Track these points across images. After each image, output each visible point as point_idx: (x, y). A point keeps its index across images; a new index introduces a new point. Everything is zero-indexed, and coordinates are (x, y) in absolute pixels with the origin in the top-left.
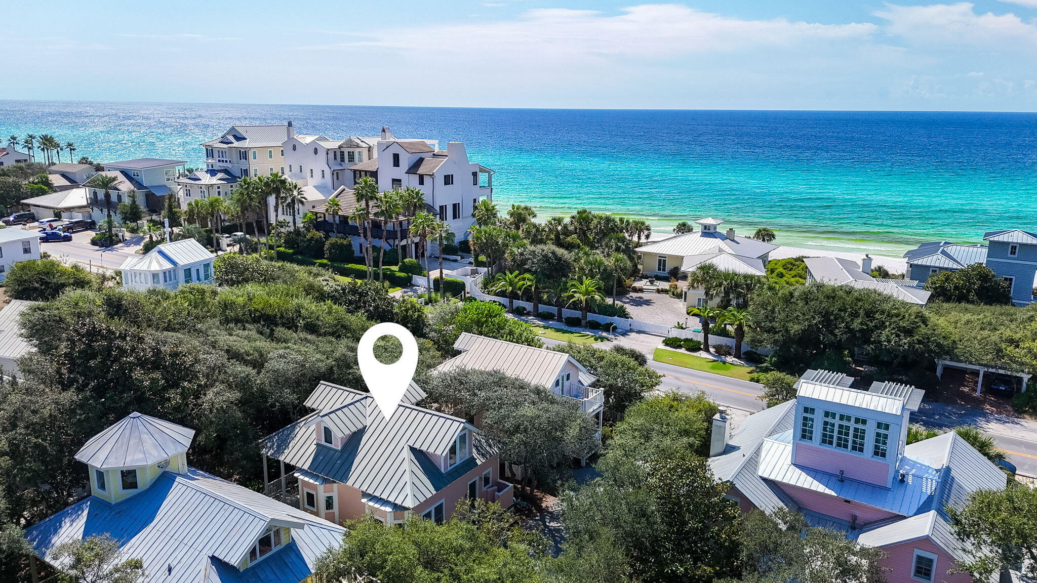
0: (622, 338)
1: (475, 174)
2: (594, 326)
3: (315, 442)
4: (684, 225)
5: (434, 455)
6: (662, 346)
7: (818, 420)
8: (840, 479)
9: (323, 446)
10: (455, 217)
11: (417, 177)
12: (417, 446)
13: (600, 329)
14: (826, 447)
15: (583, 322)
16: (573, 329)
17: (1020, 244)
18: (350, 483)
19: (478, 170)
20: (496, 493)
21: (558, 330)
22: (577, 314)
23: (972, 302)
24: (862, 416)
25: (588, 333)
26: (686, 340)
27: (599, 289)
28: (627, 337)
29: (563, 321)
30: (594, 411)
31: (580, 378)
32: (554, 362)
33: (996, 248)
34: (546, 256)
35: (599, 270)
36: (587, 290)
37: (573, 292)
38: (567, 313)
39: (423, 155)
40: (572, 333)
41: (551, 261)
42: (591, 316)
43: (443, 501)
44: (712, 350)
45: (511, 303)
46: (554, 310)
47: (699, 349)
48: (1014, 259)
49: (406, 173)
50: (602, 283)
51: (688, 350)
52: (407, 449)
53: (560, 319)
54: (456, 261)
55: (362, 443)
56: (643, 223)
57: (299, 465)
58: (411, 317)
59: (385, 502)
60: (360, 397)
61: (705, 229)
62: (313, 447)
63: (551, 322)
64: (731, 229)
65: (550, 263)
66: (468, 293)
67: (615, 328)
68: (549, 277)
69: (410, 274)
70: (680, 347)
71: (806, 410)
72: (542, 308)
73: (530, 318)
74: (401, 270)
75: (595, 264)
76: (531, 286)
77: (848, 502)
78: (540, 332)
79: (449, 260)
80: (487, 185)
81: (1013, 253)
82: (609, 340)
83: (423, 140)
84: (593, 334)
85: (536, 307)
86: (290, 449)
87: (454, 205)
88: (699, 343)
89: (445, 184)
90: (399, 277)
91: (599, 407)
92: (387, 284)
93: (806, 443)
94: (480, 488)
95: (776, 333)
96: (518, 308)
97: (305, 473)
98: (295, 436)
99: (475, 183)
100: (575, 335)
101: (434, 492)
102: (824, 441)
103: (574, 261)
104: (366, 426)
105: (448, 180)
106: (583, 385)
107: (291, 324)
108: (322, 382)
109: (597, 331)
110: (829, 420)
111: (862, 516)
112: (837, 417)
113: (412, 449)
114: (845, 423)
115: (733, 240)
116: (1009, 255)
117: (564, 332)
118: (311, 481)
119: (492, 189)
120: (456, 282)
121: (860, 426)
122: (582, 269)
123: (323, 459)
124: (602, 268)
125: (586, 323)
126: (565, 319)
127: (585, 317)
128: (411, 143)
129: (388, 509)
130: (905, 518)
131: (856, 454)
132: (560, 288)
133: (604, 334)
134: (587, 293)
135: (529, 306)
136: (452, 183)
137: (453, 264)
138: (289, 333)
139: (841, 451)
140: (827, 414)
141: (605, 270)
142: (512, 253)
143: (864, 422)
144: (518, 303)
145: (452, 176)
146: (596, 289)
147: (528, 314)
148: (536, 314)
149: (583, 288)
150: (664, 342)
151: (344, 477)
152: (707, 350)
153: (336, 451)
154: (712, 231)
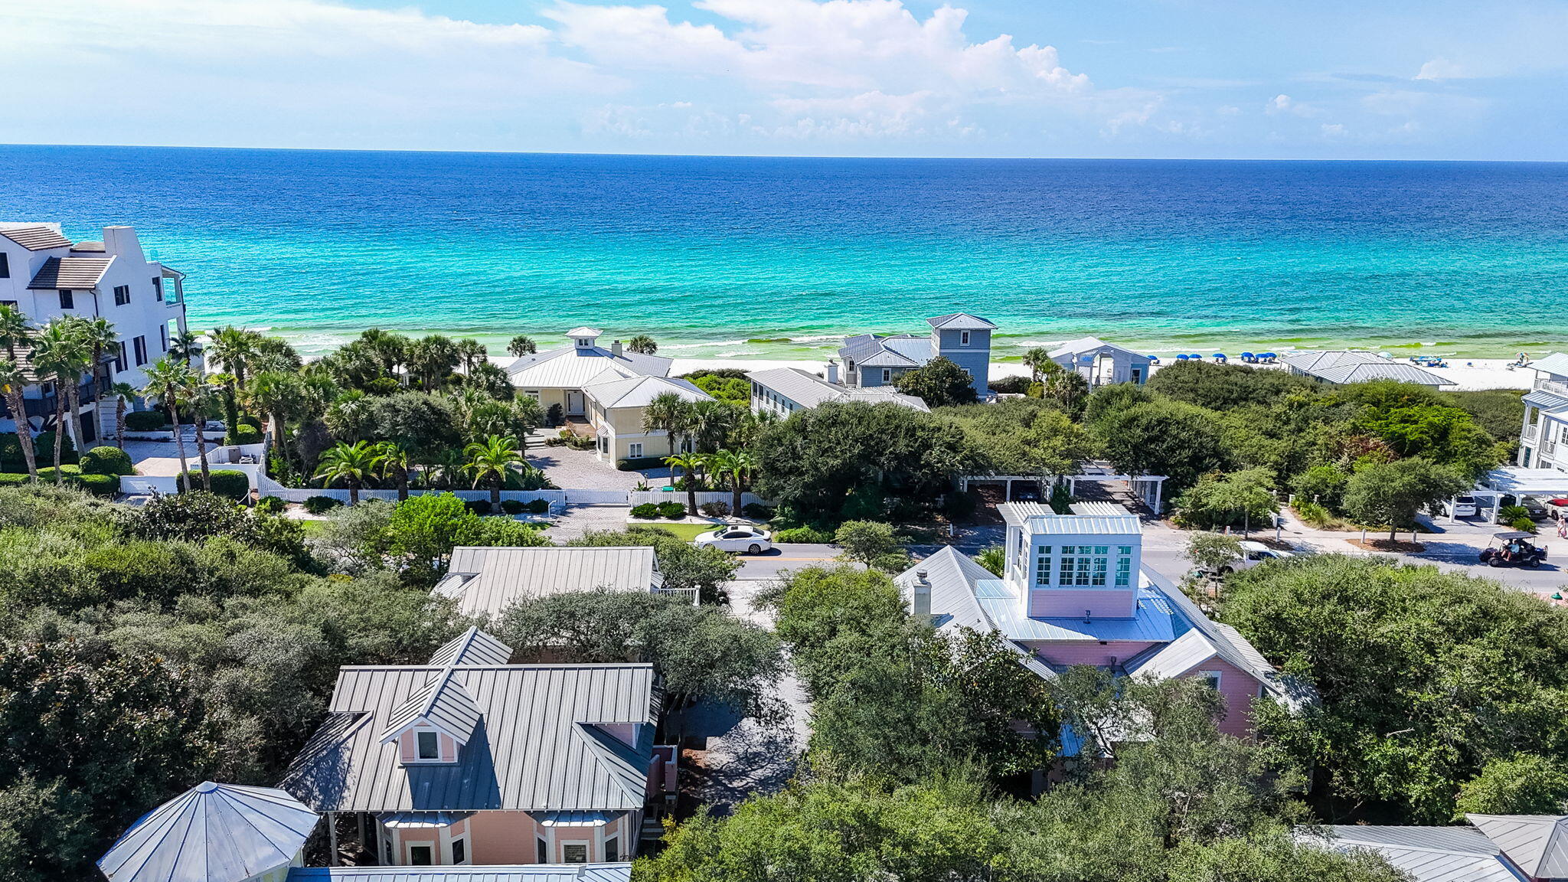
0: (566, 518)
1: (156, 281)
2: (516, 508)
3: (398, 763)
4: (522, 340)
5: (614, 725)
6: (632, 520)
7: (1056, 558)
8: (1085, 622)
9: (420, 766)
10: (139, 363)
11: (55, 296)
12: (593, 720)
13: (527, 511)
14: (1066, 588)
15: (495, 506)
17: (972, 330)
18: (509, 804)
19: (160, 275)
22: (486, 495)
23: (948, 403)
24: (1102, 543)
26: (663, 505)
28: (571, 516)
32: (636, 562)
33: (948, 337)
34: (416, 410)
36: (498, 455)
37: (479, 461)
39: (55, 254)
41: (427, 417)
42: (506, 495)
44: (700, 512)
45: (355, 495)
47: (682, 516)
48: (966, 348)
49: (29, 288)
51: (670, 518)
52: (578, 729)
54: (166, 440)
55: (492, 741)
56: (474, 344)
57: (391, 807)
59: (589, 814)
61: (581, 344)
62: (399, 774)
64: (617, 342)
69: (112, 475)
70: (657, 516)
71: (1041, 550)
76: (396, 462)
77: (1104, 643)
79: (149, 440)
80: (174, 300)
81: (965, 341)
82: (552, 525)
83: (43, 224)
84: (522, 522)
85: (403, 497)
86: (353, 789)
87: (136, 340)
88: (681, 506)
89: (118, 304)
90: (94, 484)
93: (1044, 588)
95: (802, 474)
97: (405, 816)
98: (349, 765)
99: (160, 299)
101: (645, 778)
102: (1062, 582)
104: (482, 715)
105: (121, 296)
108: (342, 667)
109: (522, 515)
110: (1068, 556)
111: (1120, 654)
112: (1077, 550)
113: (588, 728)
114: (1085, 556)
115: (621, 357)
116: (962, 344)
118: (427, 825)
119: (184, 306)
120: (230, 476)
121: (1101, 556)
123: (431, 787)
125: (499, 506)
127: (496, 498)
128: (24, 233)
129: (599, 823)
130: (1166, 644)
131: (1099, 588)
133: (538, 518)
134: (499, 459)
135: (390, 496)
136: (128, 301)
137: (163, 445)
139: (1082, 588)
140: (1065, 550)
142: (339, 413)
143: (1105, 550)
144: (368, 494)
145: (127, 287)
149: (492, 453)
150: (632, 512)
151: (492, 799)
152: (695, 514)
153: (449, 766)
154: (590, 347)
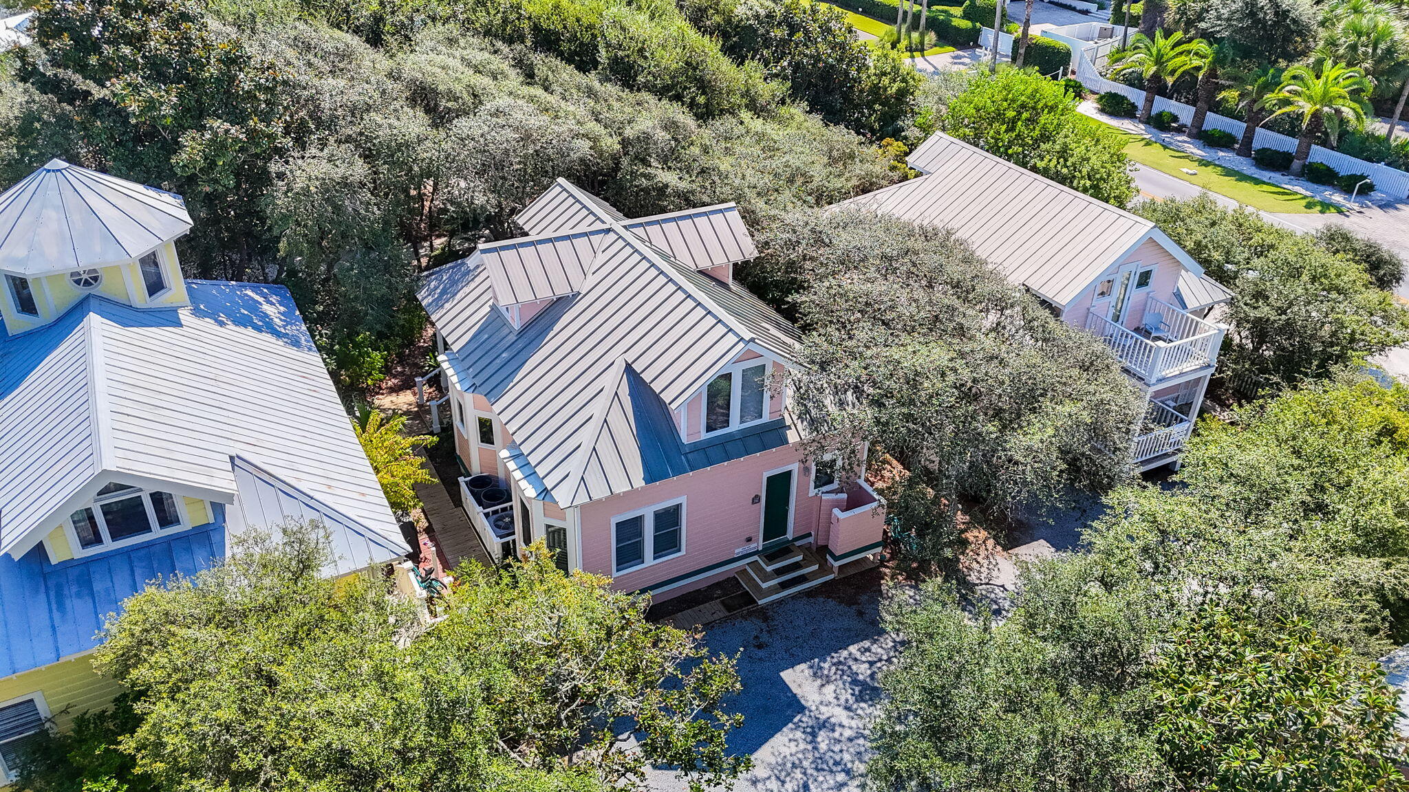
0: (1377, 212)
2: (1321, 176)
3: (490, 303)
9: (499, 314)
13: (1333, 186)
15: (1296, 164)
16: (1266, 175)
18: (497, 406)
20: (836, 511)
21: (1228, 172)
22: (1290, 144)
25: (1297, 189)
27: (1355, 94)
28: (1392, 212)
29: (1250, 155)
30: (1181, 374)
31: (1181, 284)
32: (1111, 237)
35: (1375, 49)
36: (1325, 93)
37: (1289, 92)
38: (1264, 138)
40: (1257, 182)
41: (1261, 15)
42: (1319, 154)
43: (682, 500)
45: (1150, 101)
46: (1237, 128)
50: (1370, 83)
52: (619, 367)
53: (1245, 151)
55: (557, 328)
57: (450, 339)
58: (885, 89)
59: (533, 474)
60: (598, 226)
62: (486, 309)
63: (1221, 154)
65: (1257, 21)
66: (1073, 73)
67: (1367, 190)
68: (1246, 53)
69: (978, 24)
72: (1214, 121)
73: (1179, 138)
74: (966, 16)
75: (1368, 35)
76: (1198, 69)
78: (1185, 170)
82: (1340, 212)
84: (1308, 193)
85: (1199, 118)
86: (455, 302)
90: (957, 29)
91: (1202, 368)
92: (931, 37)
94: (803, 489)
96: (1160, 115)
97: (453, 358)
98: (473, 280)
100: (1265, 188)
101: (639, 482)
103: (1322, 24)
104: (579, 293)
106: (1184, 306)
107: (583, 59)
108: (561, 180)
109: (1322, 188)
113: (629, 368)
117: (1242, 177)
118: (454, 379)
120: (1054, 48)
122: (1332, 43)
123: (487, 339)
124: (1382, 46)
125: (1304, 166)
126: (1257, 152)
127: (1304, 152)
129: (531, 491)
132: (1263, 79)
133: (1338, 198)
134: (1327, 99)
135: (1185, 113)
138: (567, 73)
141: (1390, 51)
144: (1162, 105)
146: (1348, 92)
147: (1179, 130)
148: (1195, 131)
149: (1318, 87)
151: (497, 390)
